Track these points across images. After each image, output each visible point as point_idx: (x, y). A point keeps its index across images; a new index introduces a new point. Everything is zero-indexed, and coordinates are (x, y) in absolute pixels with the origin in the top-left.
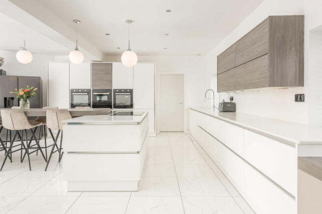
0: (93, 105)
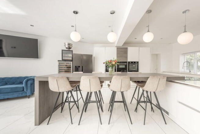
0: (117, 70)
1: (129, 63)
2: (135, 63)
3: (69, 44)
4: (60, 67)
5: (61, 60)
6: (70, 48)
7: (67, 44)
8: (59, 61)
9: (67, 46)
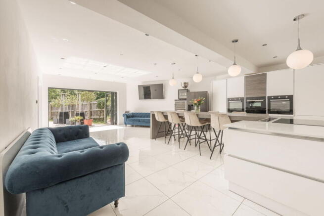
0: (246, 111)
1: (270, 98)
2: (283, 97)
3: (185, 83)
4: (176, 106)
5: (178, 99)
6: (186, 87)
7: (183, 83)
8: (175, 100)
9: (183, 86)
